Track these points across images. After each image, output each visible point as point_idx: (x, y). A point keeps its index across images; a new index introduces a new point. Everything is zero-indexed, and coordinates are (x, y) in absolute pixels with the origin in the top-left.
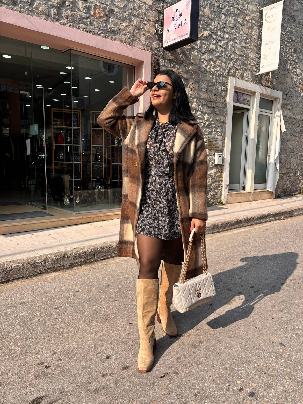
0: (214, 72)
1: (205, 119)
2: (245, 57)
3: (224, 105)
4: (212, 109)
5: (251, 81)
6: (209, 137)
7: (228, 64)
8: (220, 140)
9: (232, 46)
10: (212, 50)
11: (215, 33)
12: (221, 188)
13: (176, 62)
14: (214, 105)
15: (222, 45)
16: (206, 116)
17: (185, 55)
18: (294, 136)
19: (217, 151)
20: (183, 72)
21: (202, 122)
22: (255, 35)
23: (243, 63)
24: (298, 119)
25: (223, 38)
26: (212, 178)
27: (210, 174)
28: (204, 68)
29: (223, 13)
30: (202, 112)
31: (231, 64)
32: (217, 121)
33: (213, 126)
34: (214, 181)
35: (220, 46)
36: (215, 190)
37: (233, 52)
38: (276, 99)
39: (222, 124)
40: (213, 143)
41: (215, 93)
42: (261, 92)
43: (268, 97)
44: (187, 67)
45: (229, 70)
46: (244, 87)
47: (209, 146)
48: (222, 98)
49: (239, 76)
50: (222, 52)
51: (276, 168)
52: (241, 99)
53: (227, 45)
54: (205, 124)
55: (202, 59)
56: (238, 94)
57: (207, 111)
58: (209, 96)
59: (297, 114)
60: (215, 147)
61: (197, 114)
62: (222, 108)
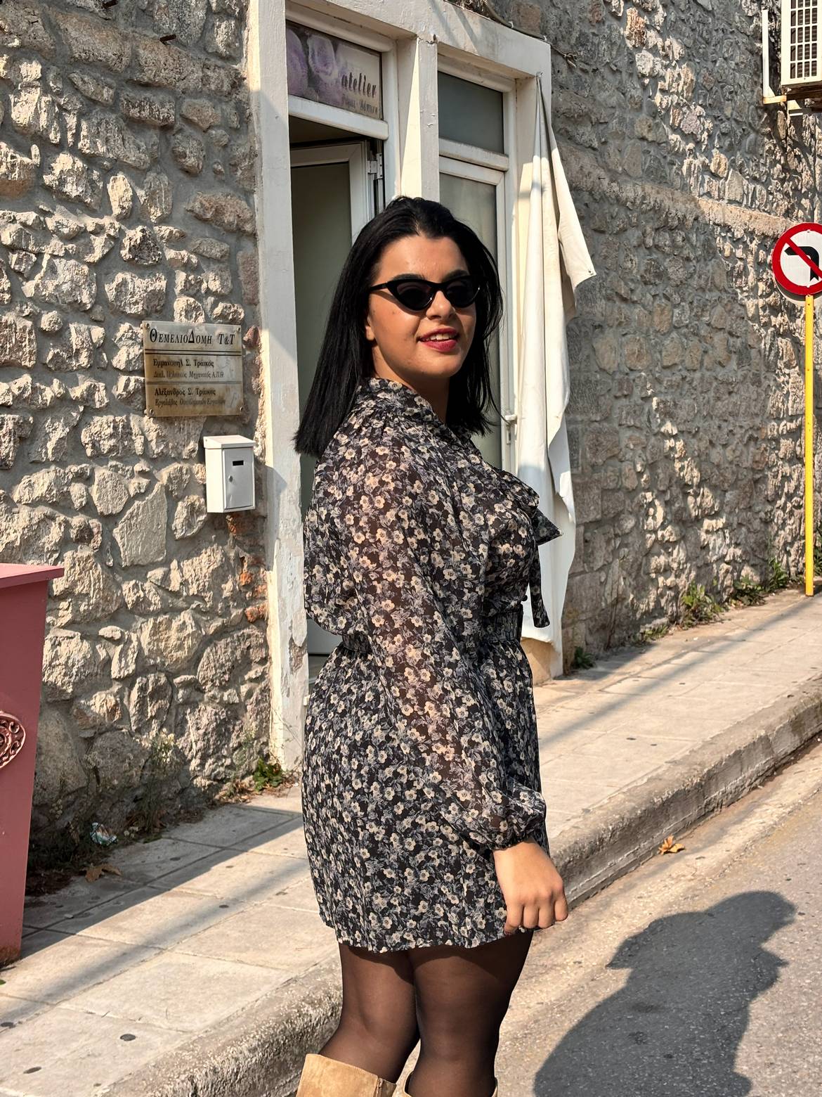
1: (117, 211)
3: (229, 109)
4: (154, 137)
6: (153, 335)
8: (228, 348)
12: (260, 669)
14: (166, 112)
16: (119, 189)
18: (624, 300)
19: (217, 424)
21: (99, 230)
24: (633, 203)
26: (197, 610)
27: (184, 583)
30: (91, 160)
32: (199, 218)
33: (170, 254)
34: (211, 631)
36: (223, 688)
38: (521, 82)
39: (232, 240)
40: (186, 370)
41: (169, 26)
42: (443, 38)
43: (480, 71)
47: (158, 393)
48: (213, 61)
52: (332, 75)
54: (116, 241)
56: (310, 42)
57: (121, 152)
58: (128, 45)
59: (625, 172)
60: (198, 398)
61: (57, 172)
62: (221, 132)
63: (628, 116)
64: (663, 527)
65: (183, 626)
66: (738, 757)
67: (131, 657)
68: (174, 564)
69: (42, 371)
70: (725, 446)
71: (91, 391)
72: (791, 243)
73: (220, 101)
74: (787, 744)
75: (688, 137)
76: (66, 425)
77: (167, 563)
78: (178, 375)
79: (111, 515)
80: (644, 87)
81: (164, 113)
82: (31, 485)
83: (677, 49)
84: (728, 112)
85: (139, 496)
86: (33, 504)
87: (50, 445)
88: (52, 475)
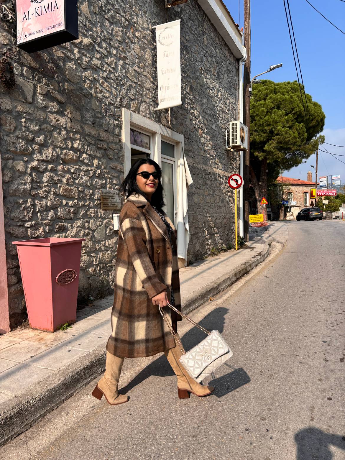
0: (102, 99)
1: (95, 166)
2: (140, 85)
3: (118, 146)
4: (103, 151)
5: (150, 118)
6: (103, 192)
7: (120, 91)
8: (118, 195)
9: (122, 67)
10: (97, 67)
11: (99, 43)
13: (42, 73)
15: (109, 63)
16: (96, 162)
17: (57, 65)
18: (199, 189)
19: (116, 211)
20: (56, 91)
21: (91, 170)
22: (149, 59)
23: (137, 92)
24: (200, 169)
25: (109, 53)
26: (112, 250)
27: (109, 245)
28: (87, 89)
29: (107, 19)
30: (90, 155)
31: (123, 91)
32: (112, 168)
33: (106, 175)
34: (114, 255)
35: (107, 63)
37: (124, 76)
38: (178, 143)
39: (119, 173)
40: (110, 200)
41: (106, 128)
42: (162, 133)
43: (169, 141)
44: (60, 85)
45: (121, 99)
46: (142, 125)
47: (103, 204)
48: (115, 136)
49: (134, 109)
50: (110, 72)
51: (186, 229)
52: (139, 140)
53: (116, 64)
54: (95, 172)
55: (83, 77)
56: (135, 133)
57: (96, 154)
58: (98, 132)
59: (199, 162)
60: (112, 206)
61: (83, 158)
62: (117, 151)
63: (199, 151)
64: (207, 236)
65: (108, 254)
66: (224, 281)
67: (98, 260)
68: (107, 240)
69: (79, 199)
70: (219, 219)
71: (90, 204)
72: (232, 178)
73: (117, 144)
74: (234, 279)
75: (211, 156)
76: (84, 211)
77: (105, 240)
78: (108, 201)
79: (94, 230)
80: (202, 145)
81: (105, 146)
82: (77, 223)
83: (209, 138)
84: (219, 151)
85: (99, 226)
86: (77, 227)
87: (81, 215)
88: (81, 221)
